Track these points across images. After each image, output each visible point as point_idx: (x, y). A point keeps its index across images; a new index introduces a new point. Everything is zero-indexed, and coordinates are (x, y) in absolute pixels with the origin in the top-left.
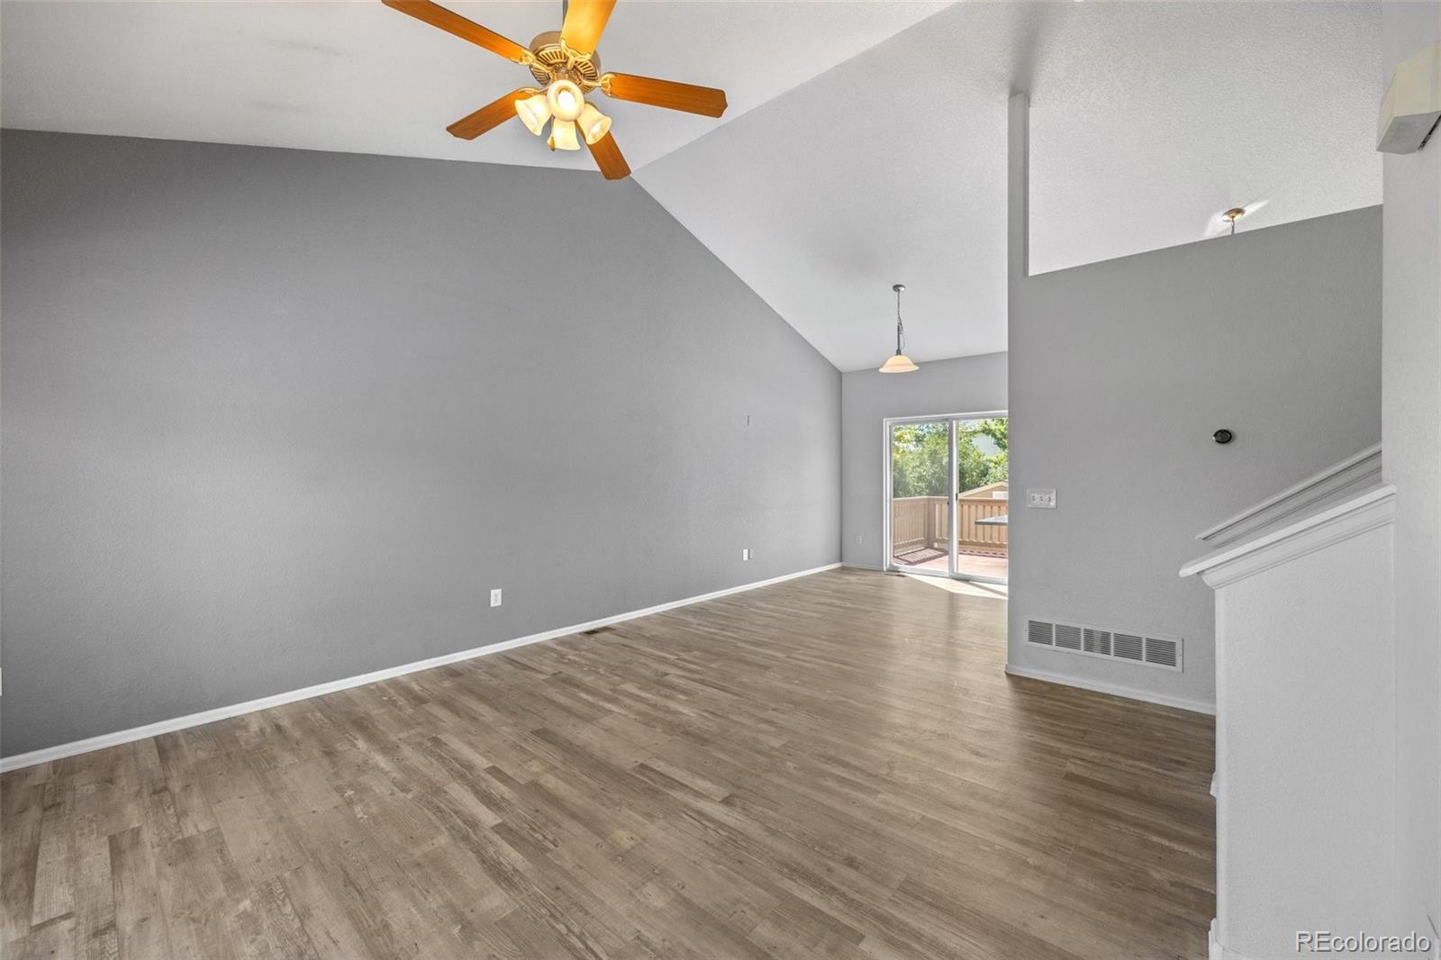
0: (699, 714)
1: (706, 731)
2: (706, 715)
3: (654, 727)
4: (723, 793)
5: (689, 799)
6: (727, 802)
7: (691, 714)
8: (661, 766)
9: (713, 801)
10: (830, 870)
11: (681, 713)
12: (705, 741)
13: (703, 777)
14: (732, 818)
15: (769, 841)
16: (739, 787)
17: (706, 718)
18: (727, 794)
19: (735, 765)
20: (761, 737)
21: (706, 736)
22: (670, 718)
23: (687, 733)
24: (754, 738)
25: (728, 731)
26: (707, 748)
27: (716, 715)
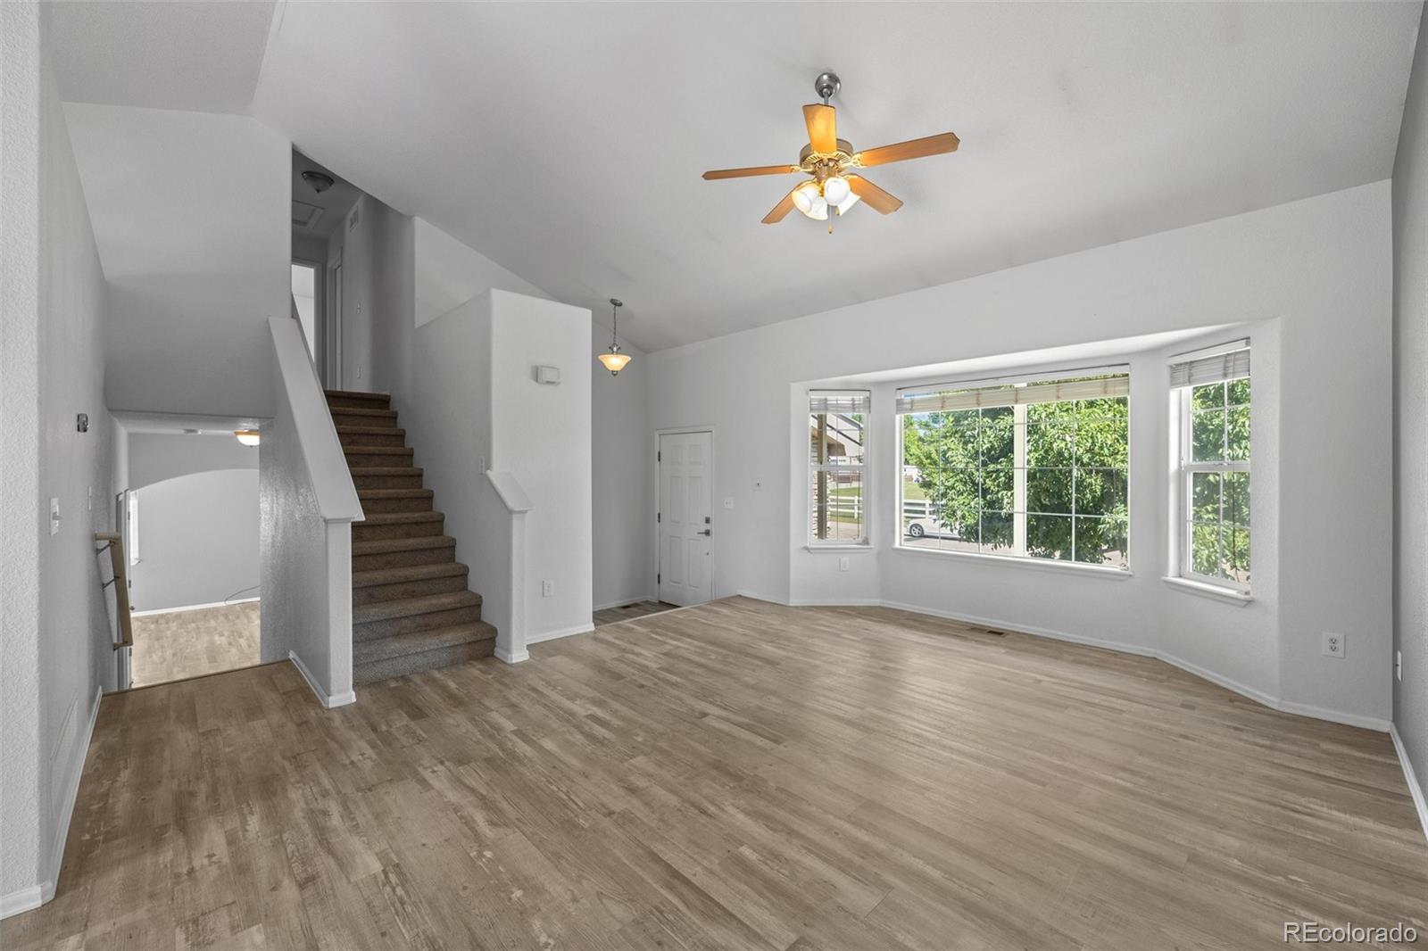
0: (723, 810)
1: (714, 779)
2: (712, 809)
3: (777, 789)
4: (706, 720)
5: (732, 717)
6: (705, 715)
7: (731, 809)
8: (760, 742)
9: (714, 715)
10: (656, 684)
11: (748, 814)
12: (718, 766)
13: (721, 731)
14: (702, 706)
15: (682, 695)
16: (693, 723)
17: (712, 802)
18: (703, 719)
19: (692, 740)
20: (651, 768)
21: (714, 773)
22: (762, 805)
23: (738, 778)
24: (660, 767)
25: (687, 779)
26: (715, 757)
27: (696, 807)
